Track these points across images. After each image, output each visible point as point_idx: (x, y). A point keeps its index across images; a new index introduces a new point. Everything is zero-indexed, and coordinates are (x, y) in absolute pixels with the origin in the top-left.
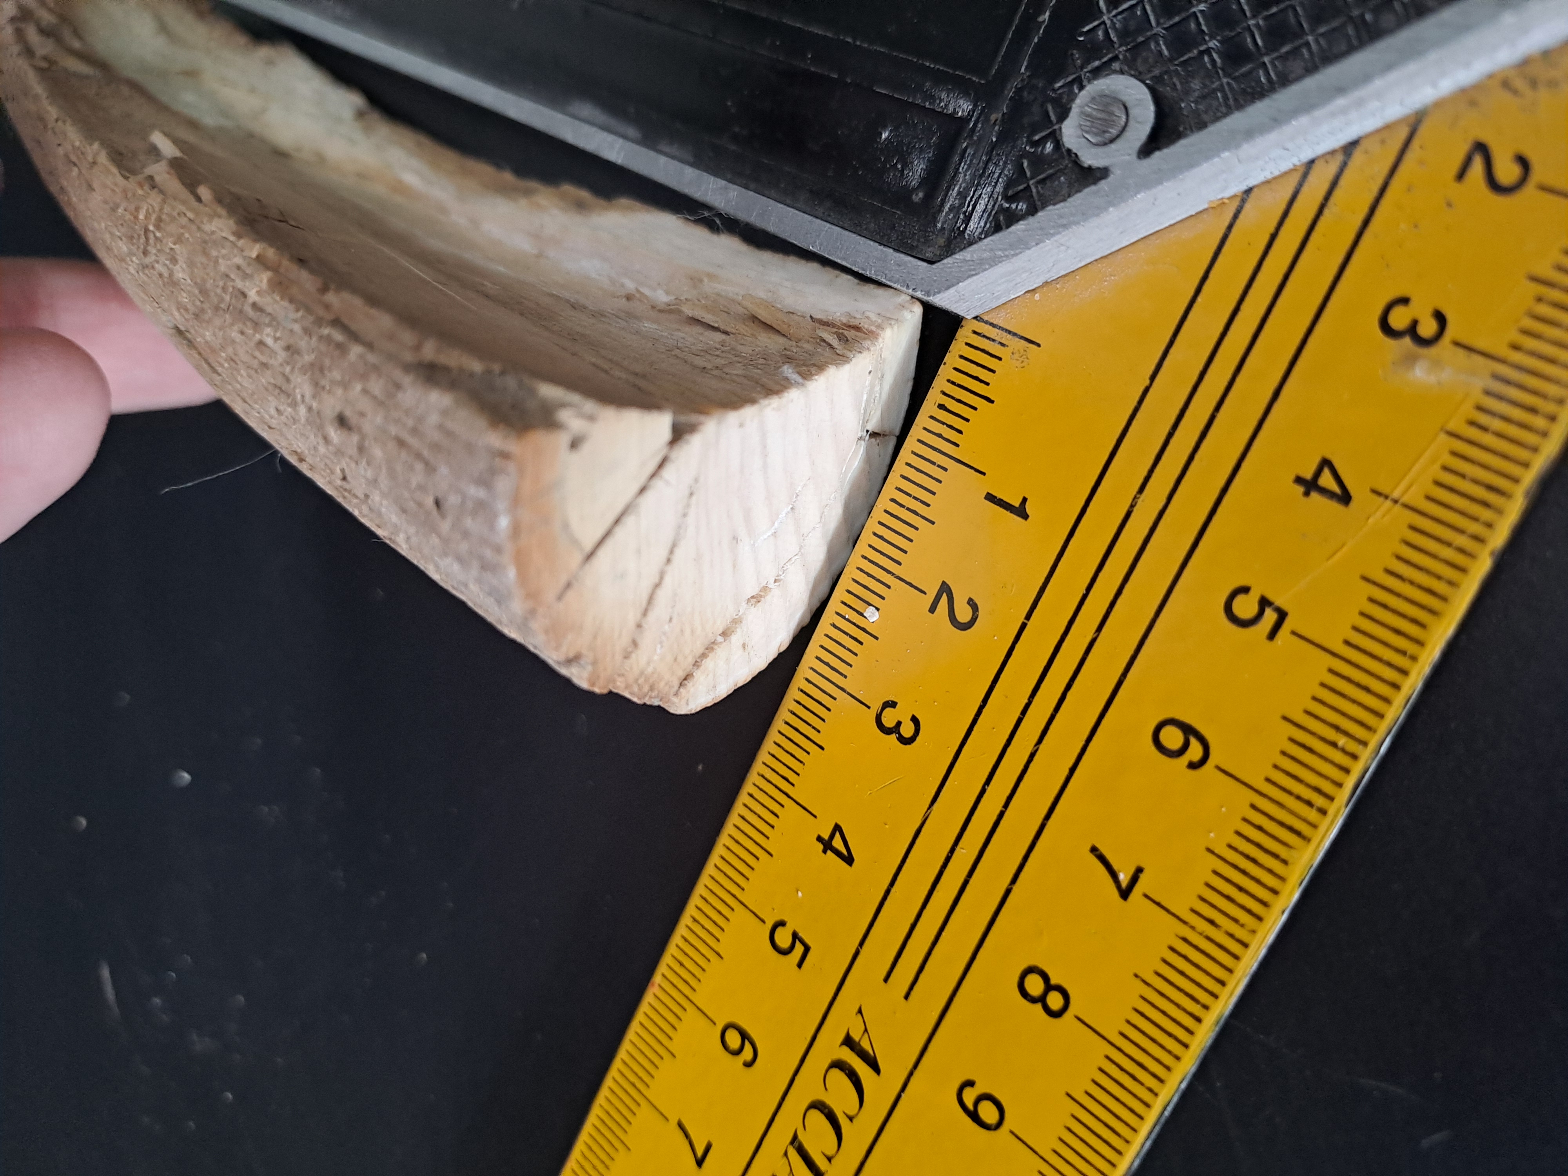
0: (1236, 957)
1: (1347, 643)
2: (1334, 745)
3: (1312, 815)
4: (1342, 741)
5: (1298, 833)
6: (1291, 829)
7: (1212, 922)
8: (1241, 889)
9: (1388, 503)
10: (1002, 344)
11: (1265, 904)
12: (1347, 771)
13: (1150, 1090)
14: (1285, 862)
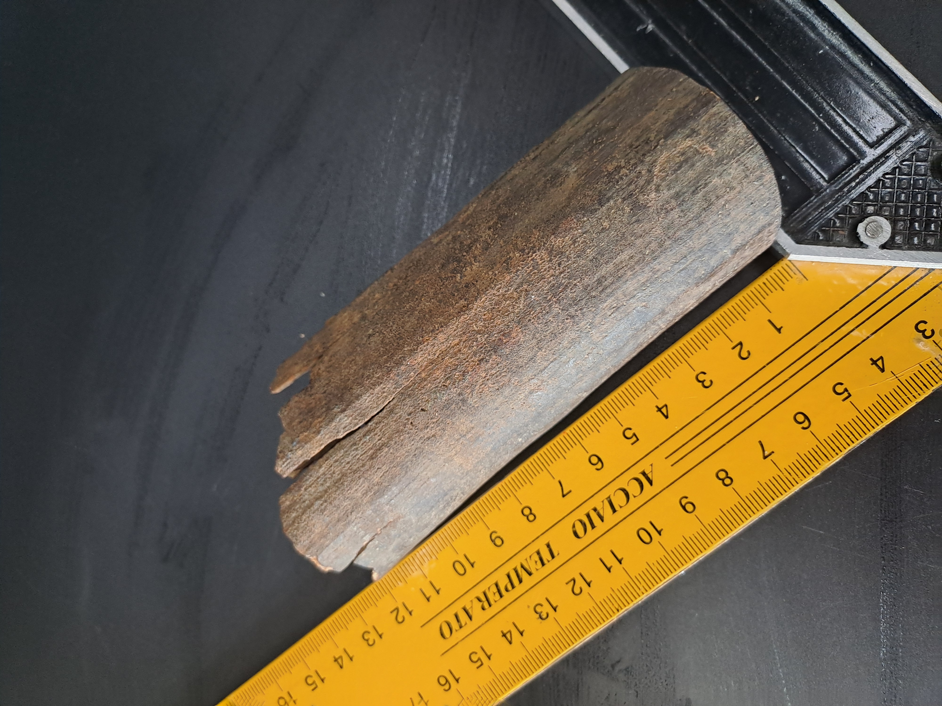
0: (793, 486)
1: (865, 411)
2: (848, 437)
3: (834, 454)
4: (851, 436)
5: (827, 457)
6: (825, 456)
7: (790, 474)
8: (803, 467)
9: (894, 377)
10: (795, 274)
11: (808, 473)
12: (849, 445)
13: (749, 515)
14: (820, 464)
